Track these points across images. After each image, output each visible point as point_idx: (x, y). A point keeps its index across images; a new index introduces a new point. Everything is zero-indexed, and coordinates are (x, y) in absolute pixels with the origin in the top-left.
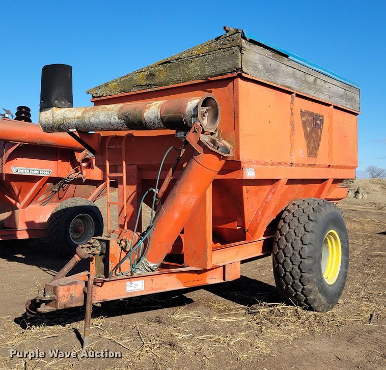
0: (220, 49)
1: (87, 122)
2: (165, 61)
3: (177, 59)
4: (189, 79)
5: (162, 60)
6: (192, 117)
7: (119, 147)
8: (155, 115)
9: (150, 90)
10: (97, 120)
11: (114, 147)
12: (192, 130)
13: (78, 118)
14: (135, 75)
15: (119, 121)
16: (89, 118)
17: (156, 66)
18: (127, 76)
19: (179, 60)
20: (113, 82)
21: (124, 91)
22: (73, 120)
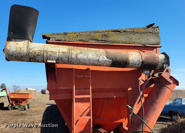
0: (150, 33)
1: (73, 56)
2: (116, 30)
3: (125, 31)
4: (132, 43)
5: (114, 29)
6: (163, 64)
7: (86, 77)
8: (138, 59)
9: (106, 44)
10: (85, 57)
11: (82, 76)
12: (165, 70)
13: (63, 53)
14: (92, 33)
15: (107, 60)
16: (77, 54)
17: (109, 31)
18: (86, 32)
19: (126, 32)
20: (72, 33)
21: (83, 41)
22: (57, 54)
